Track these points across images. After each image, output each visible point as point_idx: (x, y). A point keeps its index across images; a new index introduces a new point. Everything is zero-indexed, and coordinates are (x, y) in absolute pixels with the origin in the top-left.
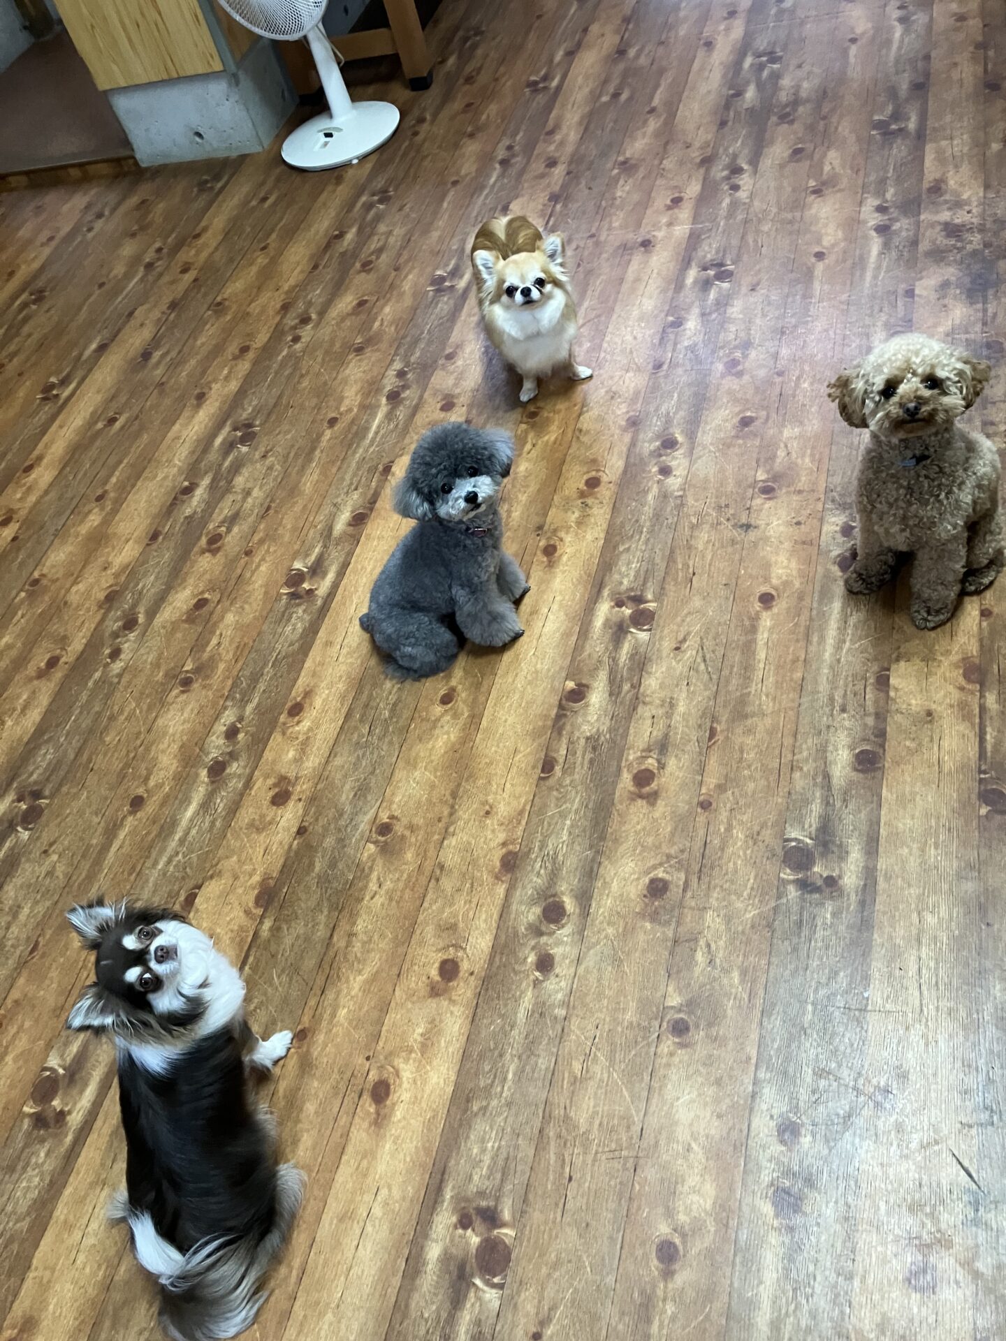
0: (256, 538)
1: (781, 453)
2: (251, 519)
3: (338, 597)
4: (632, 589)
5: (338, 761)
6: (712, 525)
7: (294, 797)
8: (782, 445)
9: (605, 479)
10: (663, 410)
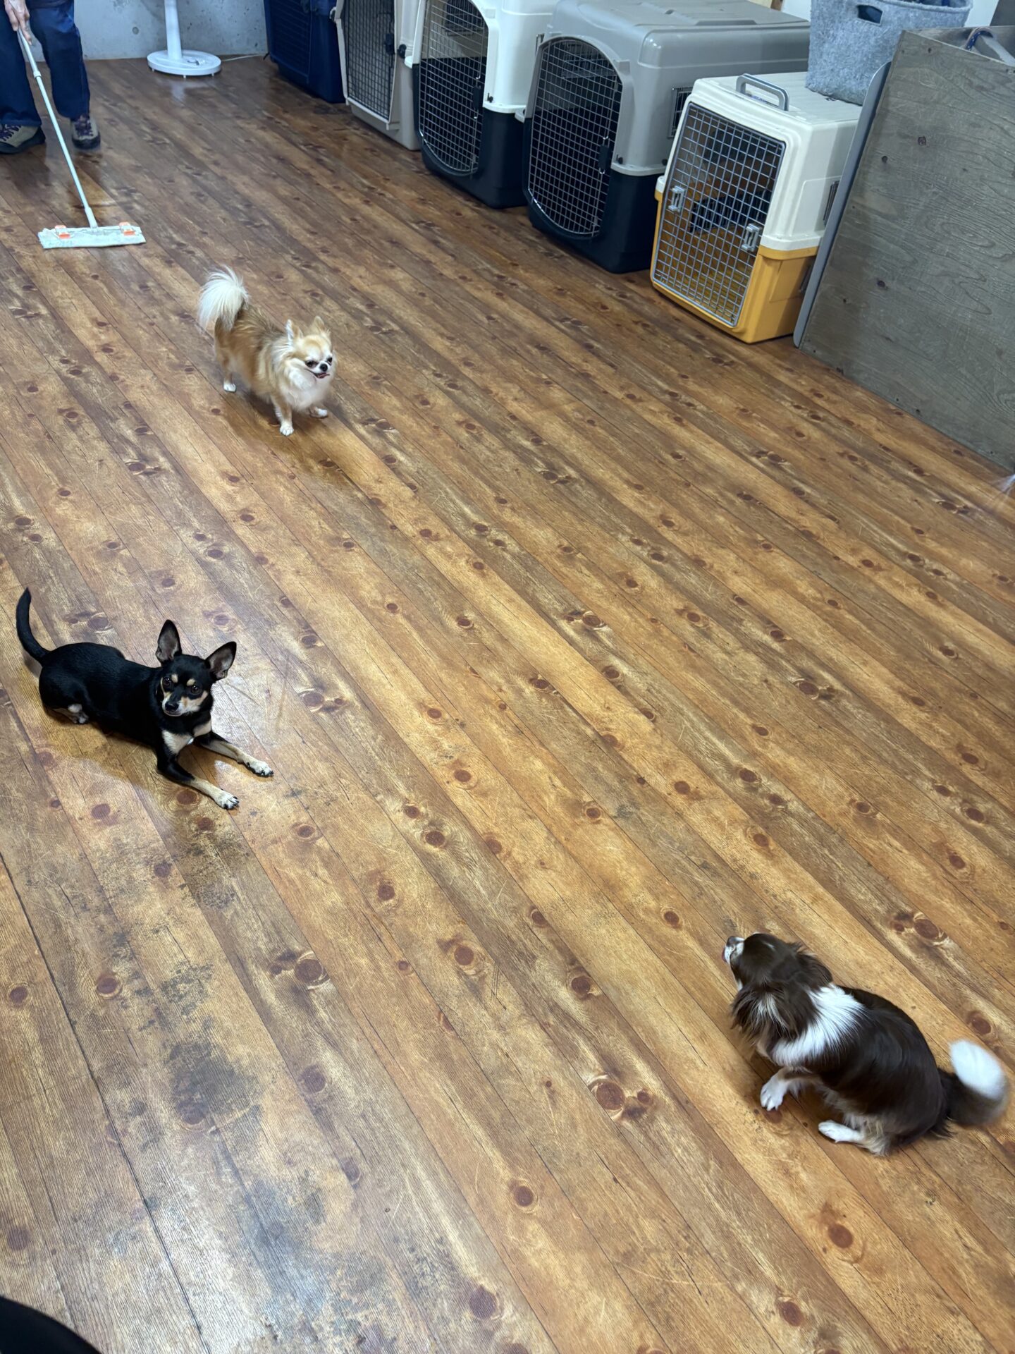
0: (666, 632)
1: (322, 872)
2: (692, 640)
3: (545, 624)
4: (342, 713)
5: (417, 558)
6: (325, 782)
7: (418, 536)
8: (329, 880)
9: (456, 783)
10: (479, 872)
